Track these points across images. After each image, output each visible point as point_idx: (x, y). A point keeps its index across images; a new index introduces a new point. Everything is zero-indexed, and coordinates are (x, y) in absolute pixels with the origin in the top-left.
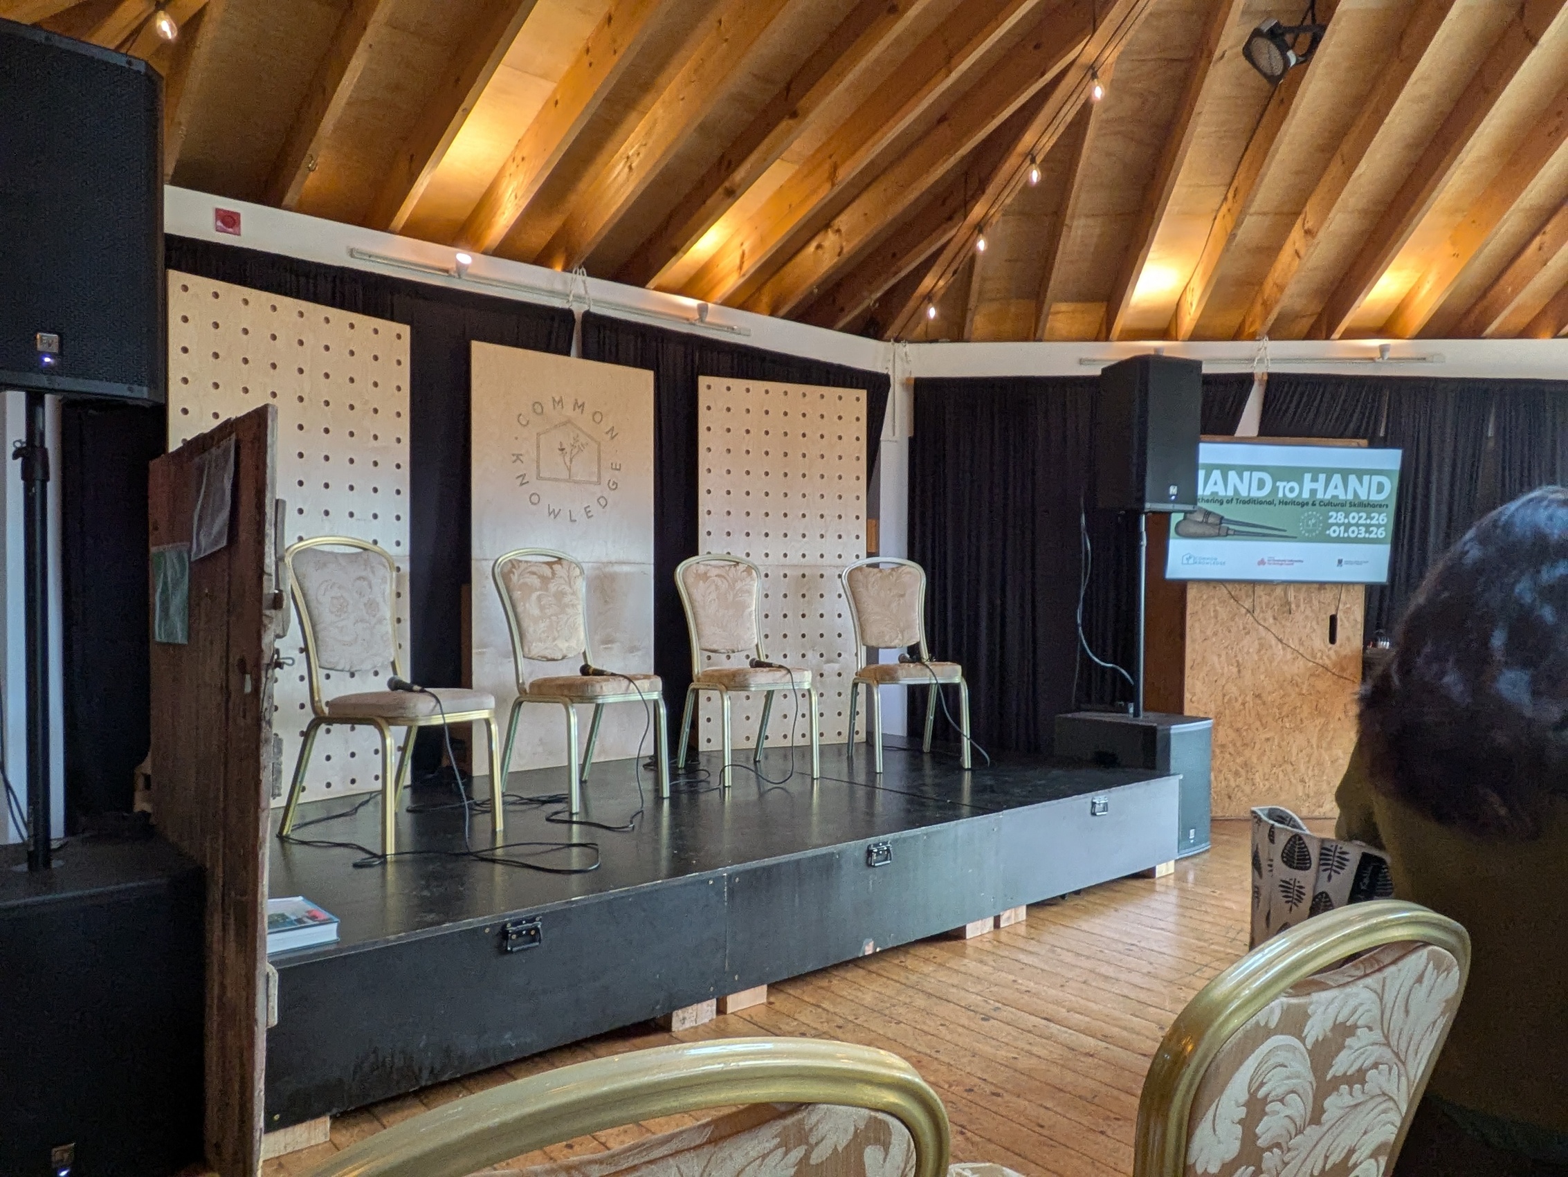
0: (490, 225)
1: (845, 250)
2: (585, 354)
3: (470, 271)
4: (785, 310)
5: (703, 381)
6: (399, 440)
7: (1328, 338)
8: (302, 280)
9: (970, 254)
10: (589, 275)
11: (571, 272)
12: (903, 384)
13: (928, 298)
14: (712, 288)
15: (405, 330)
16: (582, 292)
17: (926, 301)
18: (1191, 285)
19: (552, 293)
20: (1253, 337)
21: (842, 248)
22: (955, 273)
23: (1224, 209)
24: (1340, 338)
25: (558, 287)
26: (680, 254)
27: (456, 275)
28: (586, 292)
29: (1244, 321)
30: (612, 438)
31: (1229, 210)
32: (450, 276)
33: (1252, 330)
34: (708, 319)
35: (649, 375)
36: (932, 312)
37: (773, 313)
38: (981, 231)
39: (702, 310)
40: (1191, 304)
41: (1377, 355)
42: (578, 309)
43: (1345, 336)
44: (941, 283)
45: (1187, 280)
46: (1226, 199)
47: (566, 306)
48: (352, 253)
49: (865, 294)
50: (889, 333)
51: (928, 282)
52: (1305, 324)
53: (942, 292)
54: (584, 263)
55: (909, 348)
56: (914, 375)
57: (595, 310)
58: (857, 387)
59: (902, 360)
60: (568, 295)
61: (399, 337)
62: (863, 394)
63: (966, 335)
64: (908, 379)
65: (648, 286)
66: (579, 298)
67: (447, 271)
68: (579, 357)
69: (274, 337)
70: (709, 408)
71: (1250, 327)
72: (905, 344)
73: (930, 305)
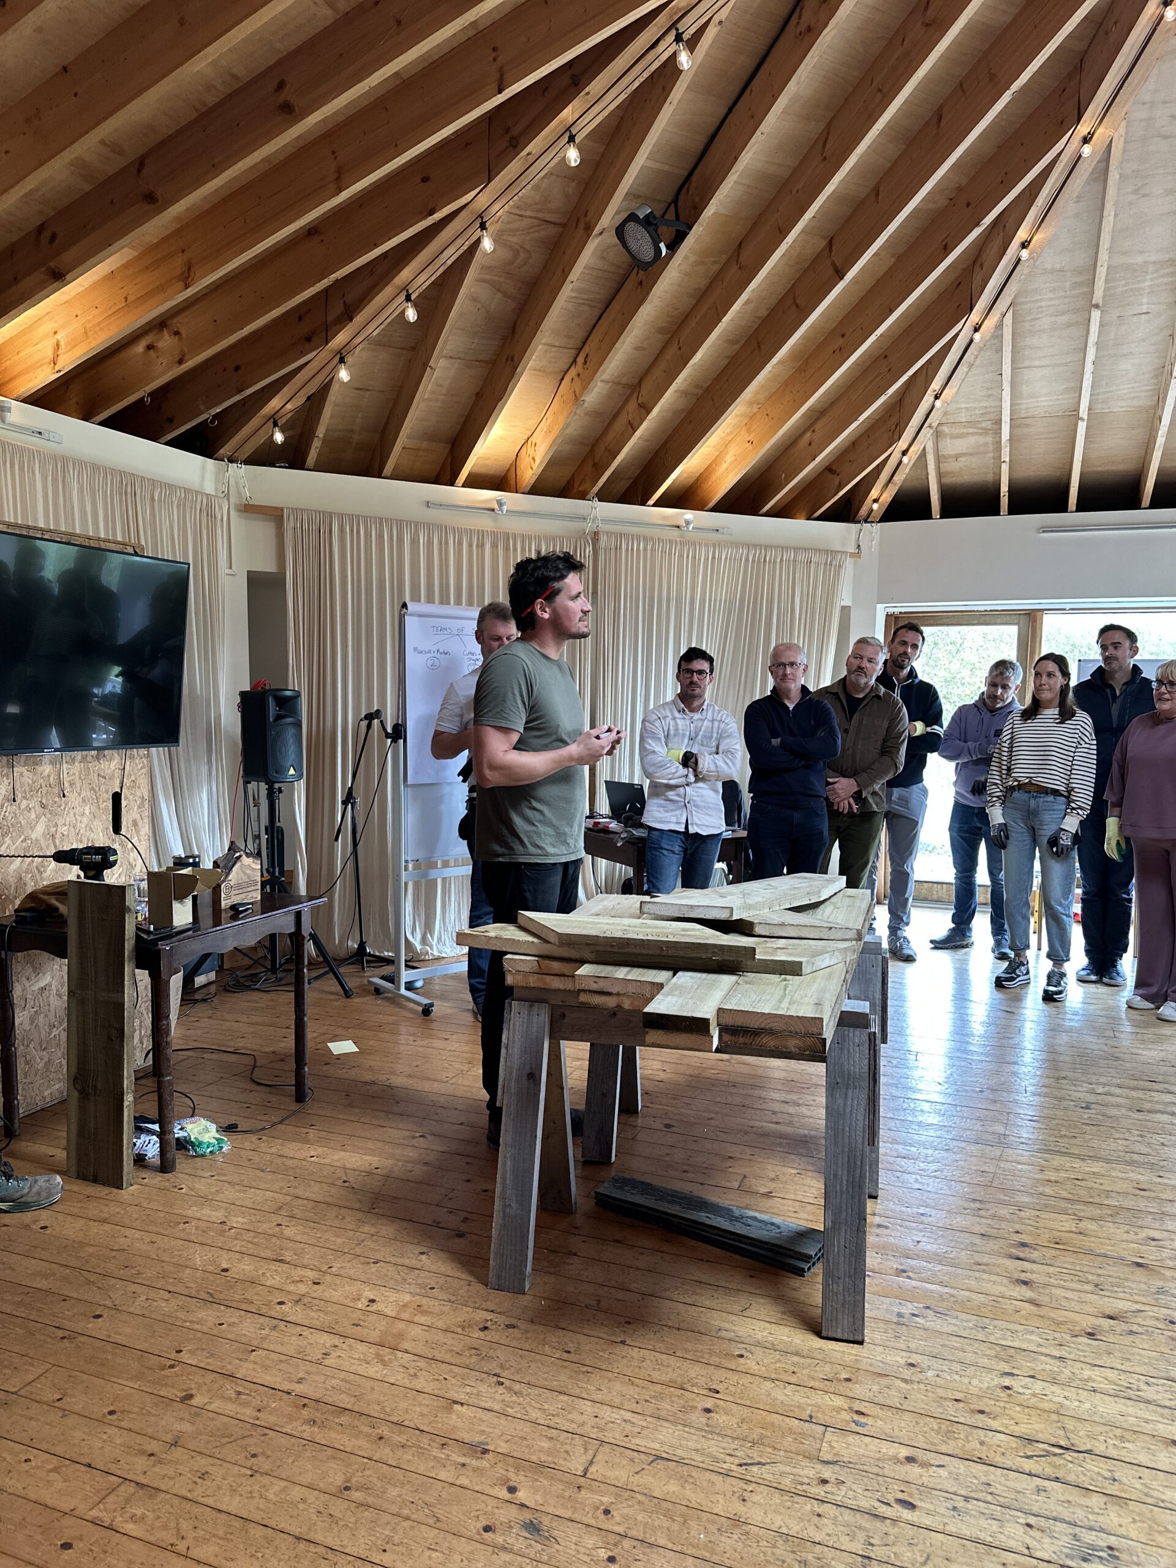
4: (104, 416)
7: (644, 504)
9: (328, 381)
12: (238, 511)
13: (274, 420)
17: (271, 423)
18: (533, 439)
20: (583, 496)
21: (182, 355)
22: (308, 398)
24: (655, 506)
31: (578, 375)
33: (582, 490)
36: (279, 437)
37: (86, 418)
38: (342, 360)
40: (534, 457)
41: (682, 523)
43: (659, 504)
45: (530, 433)
46: (574, 361)
49: (202, 407)
50: (222, 452)
53: (289, 416)
63: (308, 463)
71: (579, 485)
72: (240, 466)
73: (277, 428)
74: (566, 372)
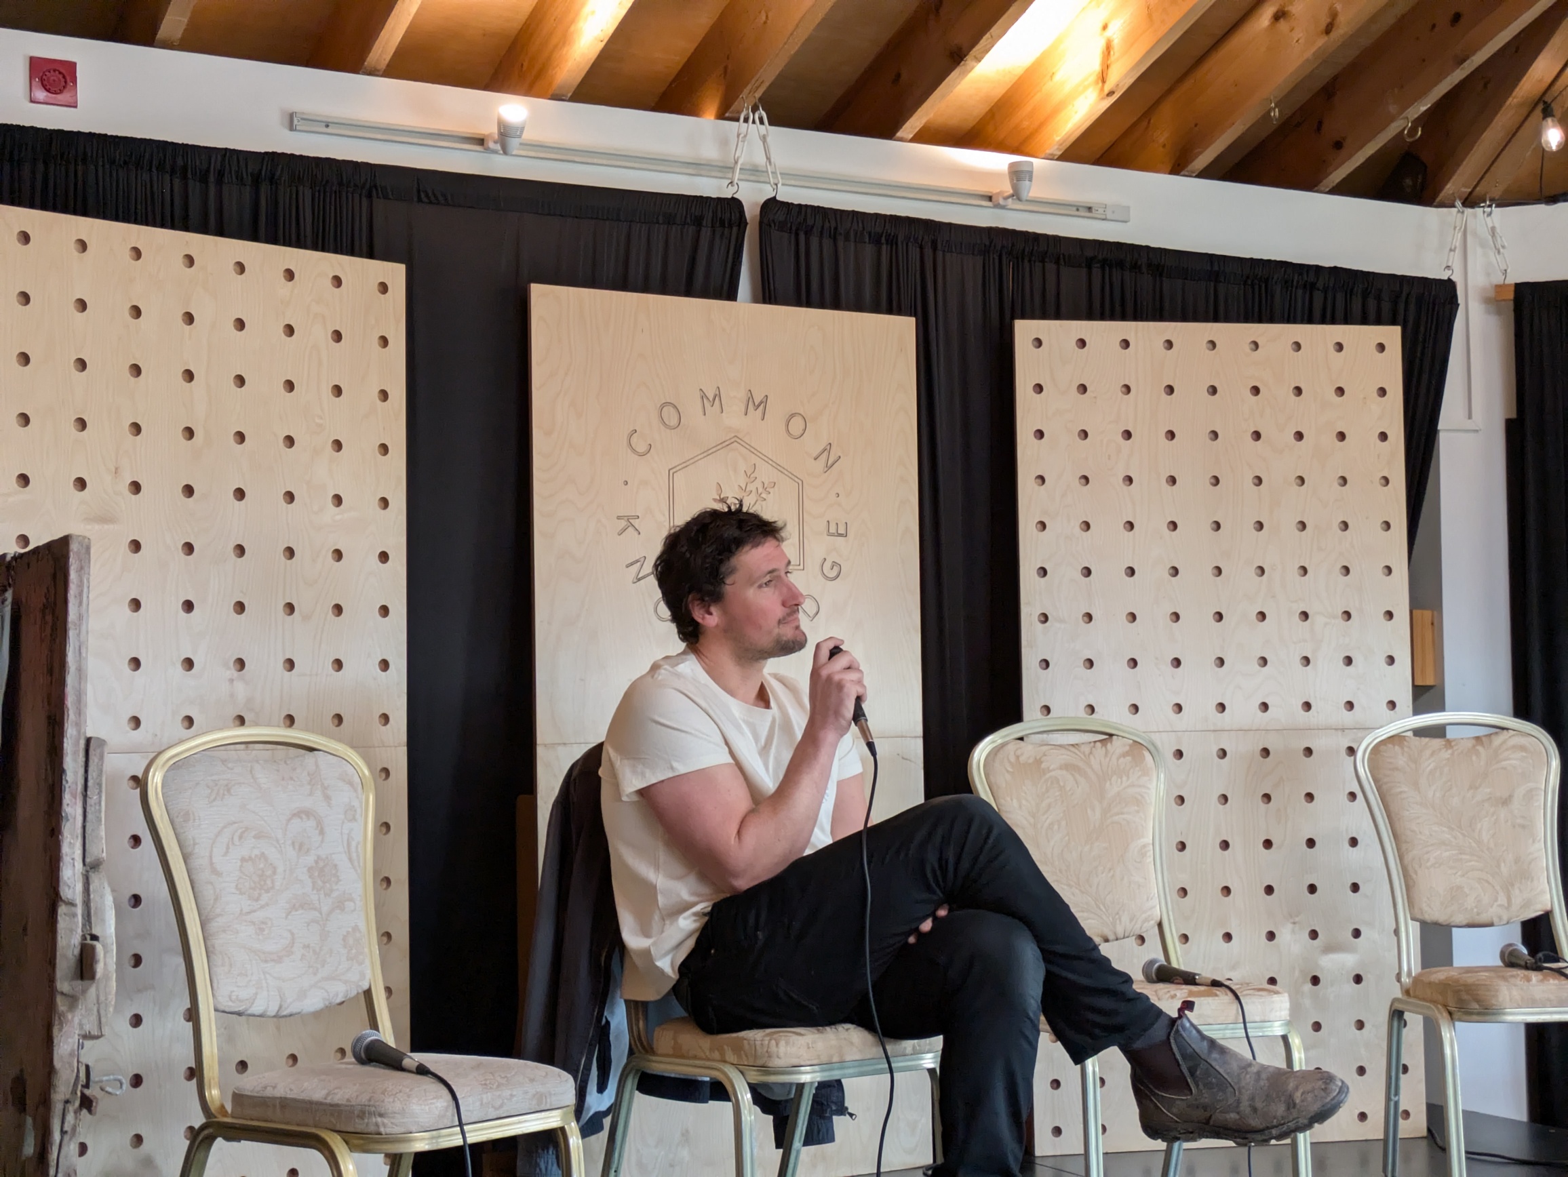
0: (566, 39)
1: (1342, 19)
2: (767, 294)
3: (527, 136)
4: (1205, 159)
5: (1025, 330)
6: (384, 503)
8: (194, 187)
10: (772, 122)
11: (737, 120)
12: (1487, 301)
14: (1042, 125)
15: (395, 273)
16: (760, 160)
19: (698, 167)
25: (710, 152)
26: (969, 60)
27: (498, 147)
28: (768, 159)
30: (829, 467)
32: (488, 150)
34: (1034, 190)
35: (903, 328)
37: (1177, 168)
39: (1017, 175)
42: (752, 196)
47: (727, 194)
48: (291, 120)
49: (1393, 109)
54: (760, 99)
55: (1501, 216)
56: (1514, 278)
57: (790, 194)
58: (1378, 321)
59: (1484, 246)
60: (733, 169)
61: (384, 288)
62: (1392, 335)
64: (1499, 288)
65: (899, 134)
66: (754, 172)
67: (481, 141)
68: (756, 300)
69: (137, 312)
70: (1039, 388)
72: (1489, 209)
73: (1549, 120)
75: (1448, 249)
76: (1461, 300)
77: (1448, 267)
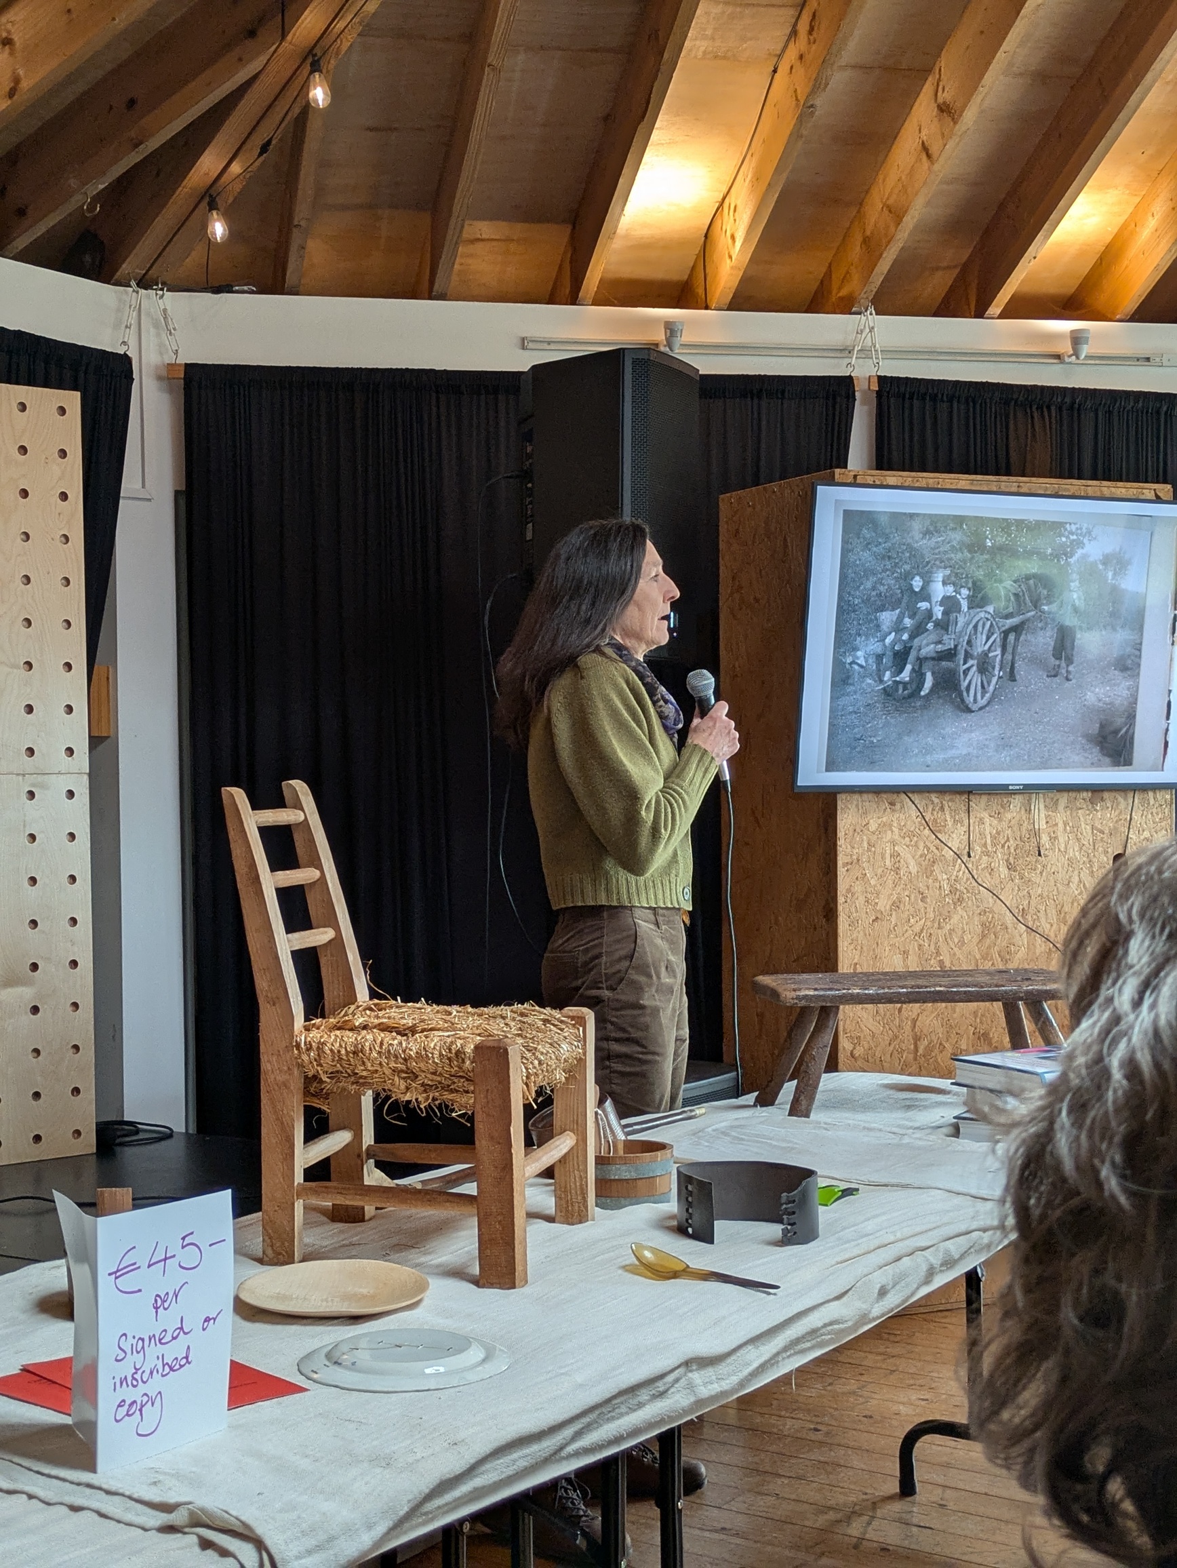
1: (25, 85)
7: (980, 314)
9: (296, 110)
12: (160, 378)
13: (210, 198)
17: (204, 204)
18: (732, 200)
20: (846, 306)
21: (17, 80)
22: (264, 149)
23: (792, 54)
24: (1001, 316)
29: (829, 274)
31: (801, 57)
33: (844, 292)
36: (219, 229)
38: (316, 67)
40: (733, 237)
41: (1066, 348)
43: (1010, 312)
44: (236, 168)
45: (725, 190)
46: (794, 33)
49: (73, 182)
50: (125, 268)
51: (208, 164)
52: (938, 284)
53: (238, 187)
55: (172, 300)
56: (184, 359)
58: (60, 386)
59: (156, 326)
62: (72, 400)
63: (291, 278)
64: (171, 367)
71: (840, 289)
72: (160, 293)
73: (214, 213)
74: (780, 56)
75: (124, 326)
76: (135, 375)
77: (124, 343)
